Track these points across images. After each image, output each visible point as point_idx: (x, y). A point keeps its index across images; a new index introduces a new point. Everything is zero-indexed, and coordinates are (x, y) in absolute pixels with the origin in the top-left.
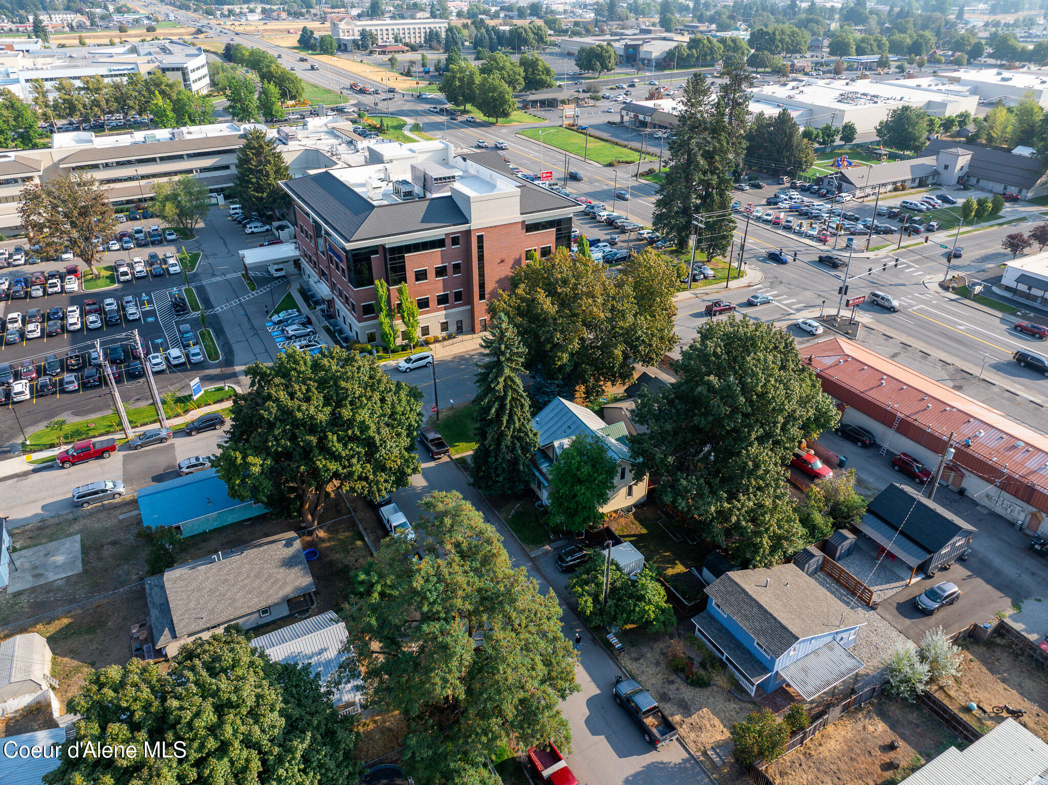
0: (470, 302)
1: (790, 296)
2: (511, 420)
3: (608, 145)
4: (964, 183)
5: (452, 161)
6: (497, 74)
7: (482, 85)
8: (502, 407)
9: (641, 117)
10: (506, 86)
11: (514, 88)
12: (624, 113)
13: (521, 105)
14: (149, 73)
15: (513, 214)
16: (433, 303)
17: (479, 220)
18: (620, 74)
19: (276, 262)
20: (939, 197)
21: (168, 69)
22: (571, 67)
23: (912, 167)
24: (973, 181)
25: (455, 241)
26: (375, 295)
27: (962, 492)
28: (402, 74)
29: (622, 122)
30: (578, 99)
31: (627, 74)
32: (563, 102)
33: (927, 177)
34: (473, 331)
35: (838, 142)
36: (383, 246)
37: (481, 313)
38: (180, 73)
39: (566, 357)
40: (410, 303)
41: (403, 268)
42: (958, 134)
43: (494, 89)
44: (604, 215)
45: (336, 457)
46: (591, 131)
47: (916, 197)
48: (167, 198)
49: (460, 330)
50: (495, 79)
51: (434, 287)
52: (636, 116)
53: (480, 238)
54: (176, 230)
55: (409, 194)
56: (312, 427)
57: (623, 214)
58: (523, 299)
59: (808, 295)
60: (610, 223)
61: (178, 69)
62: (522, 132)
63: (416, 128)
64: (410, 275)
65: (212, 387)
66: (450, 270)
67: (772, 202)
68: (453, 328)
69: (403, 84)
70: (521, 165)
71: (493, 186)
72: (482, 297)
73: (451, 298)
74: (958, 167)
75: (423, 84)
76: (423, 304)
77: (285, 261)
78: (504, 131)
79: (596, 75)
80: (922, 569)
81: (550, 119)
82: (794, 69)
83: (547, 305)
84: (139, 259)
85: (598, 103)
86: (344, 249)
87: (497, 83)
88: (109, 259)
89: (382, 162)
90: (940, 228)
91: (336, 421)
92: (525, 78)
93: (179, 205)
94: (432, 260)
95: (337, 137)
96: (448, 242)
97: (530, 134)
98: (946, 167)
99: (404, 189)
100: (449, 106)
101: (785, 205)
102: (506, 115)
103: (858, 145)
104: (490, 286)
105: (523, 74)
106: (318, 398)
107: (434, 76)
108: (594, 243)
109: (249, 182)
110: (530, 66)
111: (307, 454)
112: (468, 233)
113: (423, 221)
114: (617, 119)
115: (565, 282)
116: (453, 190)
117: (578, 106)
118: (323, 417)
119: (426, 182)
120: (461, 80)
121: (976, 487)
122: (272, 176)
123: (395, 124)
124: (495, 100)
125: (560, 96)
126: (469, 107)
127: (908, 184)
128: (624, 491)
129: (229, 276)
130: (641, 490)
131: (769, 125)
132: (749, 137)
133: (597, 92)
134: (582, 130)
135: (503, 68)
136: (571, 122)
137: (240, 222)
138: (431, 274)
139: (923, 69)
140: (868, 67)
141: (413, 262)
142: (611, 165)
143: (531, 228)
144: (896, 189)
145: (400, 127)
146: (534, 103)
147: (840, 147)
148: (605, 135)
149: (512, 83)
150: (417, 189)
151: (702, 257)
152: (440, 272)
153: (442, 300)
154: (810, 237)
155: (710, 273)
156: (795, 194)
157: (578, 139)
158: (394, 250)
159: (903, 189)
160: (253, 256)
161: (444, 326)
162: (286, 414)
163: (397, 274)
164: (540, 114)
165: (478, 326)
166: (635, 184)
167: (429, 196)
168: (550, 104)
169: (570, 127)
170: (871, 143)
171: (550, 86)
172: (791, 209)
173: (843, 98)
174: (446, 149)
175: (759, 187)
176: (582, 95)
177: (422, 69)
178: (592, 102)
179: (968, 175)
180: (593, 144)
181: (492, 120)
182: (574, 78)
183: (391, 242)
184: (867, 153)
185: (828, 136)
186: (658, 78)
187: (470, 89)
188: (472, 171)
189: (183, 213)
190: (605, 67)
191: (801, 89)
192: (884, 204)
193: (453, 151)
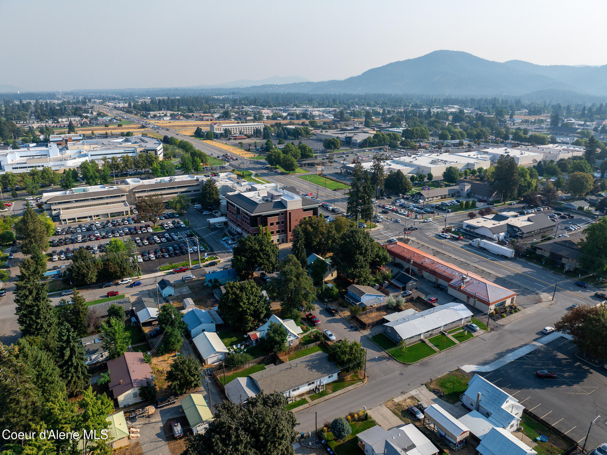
0: (286, 233)
1: (391, 233)
2: (301, 255)
3: (335, 182)
4: (469, 195)
5: (279, 190)
6: (290, 154)
7: (284, 158)
8: (299, 251)
9: (349, 171)
10: (294, 159)
11: (296, 158)
12: (342, 169)
13: (299, 165)
14: (141, 152)
15: (299, 206)
16: (275, 233)
17: (290, 208)
18: (343, 149)
19: (219, 223)
20: (456, 201)
21: (149, 150)
22: (320, 146)
23: (449, 190)
24: (472, 195)
25: (282, 214)
26: (259, 230)
27: (422, 276)
28: (246, 150)
29: (341, 172)
30: (323, 163)
31: (346, 150)
32: (317, 164)
33: (455, 194)
34: (287, 242)
35: (426, 180)
36: (261, 215)
37: (290, 237)
38: (154, 152)
39: (315, 243)
40: (269, 232)
41: (267, 222)
42: (479, 176)
43: (289, 160)
44: (331, 208)
45: (261, 258)
46: (328, 176)
47: (447, 201)
48: (177, 202)
49: (283, 242)
50: (289, 156)
51: (276, 228)
52: (347, 171)
53: (290, 213)
54: (178, 214)
55: (267, 200)
56: (256, 251)
57: (338, 208)
58: (303, 228)
59: (398, 232)
60: (333, 211)
61: (153, 150)
62: (300, 177)
63: (256, 175)
64: (269, 224)
65: (210, 257)
66: (280, 223)
67: (393, 204)
68: (281, 241)
69: (248, 155)
70: (301, 190)
71: (293, 198)
72: (290, 231)
73: (281, 232)
74: (466, 190)
75: (257, 155)
76: (272, 233)
77: (221, 222)
78: (293, 176)
79: (332, 151)
80: (404, 289)
81: (312, 172)
82: (420, 147)
83: (310, 229)
84: (169, 223)
85: (332, 164)
86: (250, 216)
87: (290, 158)
88: (161, 222)
89: (257, 190)
90: (452, 212)
91: (262, 250)
92: (301, 154)
93: (182, 205)
94: (275, 219)
95: (232, 180)
96: (280, 214)
97: (304, 177)
98: (462, 190)
99: (266, 199)
100: (269, 166)
101: (398, 204)
102: (293, 170)
103: (435, 181)
104: (292, 228)
105: (300, 152)
106: (257, 245)
107: (260, 151)
108: (327, 217)
109: (207, 196)
110: (303, 148)
111: (255, 257)
112: (286, 211)
113: (273, 208)
114: (339, 171)
115: (315, 223)
116: (281, 199)
117: (323, 165)
118: (258, 248)
119: (272, 197)
120: (275, 156)
121: (425, 274)
122: (215, 194)
123: (248, 174)
124: (289, 164)
125: (316, 161)
126: (278, 166)
127: (447, 196)
128: (330, 275)
129: (203, 228)
130: (335, 274)
131: (394, 175)
132: (386, 180)
133: (332, 159)
134: (324, 176)
135: (292, 150)
136: (320, 173)
137: (200, 211)
138: (275, 224)
139: (480, 146)
140: (454, 145)
141: (270, 220)
142: (335, 190)
143: (305, 210)
144: (442, 198)
145: (250, 175)
146: (305, 165)
147: (427, 182)
148: (334, 178)
149: (295, 156)
150: (269, 199)
151: (363, 221)
152: (278, 223)
153: (278, 232)
154: (404, 215)
155: (366, 226)
156: (402, 201)
157: (323, 180)
158: (264, 216)
159: (445, 198)
160: (212, 221)
161: (278, 240)
162: (251, 248)
163: (265, 224)
164: (307, 169)
165: (289, 241)
166: (344, 197)
167: (273, 201)
168: (312, 165)
169: (320, 175)
170: (441, 180)
171: (312, 157)
172: (400, 205)
173: (433, 162)
174: (277, 186)
175: (390, 198)
176: (324, 161)
177: (254, 148)
178: (329, 164)
179: (471, 192)
180: (329, 182)
181: (287, 172)
182: (323, 152)
183: (264, 214)
184: (437, 184)
185: (421, 178)
186: (359, 152)
187: (278, 159)
188: (286, 193)
189: (183, 208)
190: (336, 147)
191: (417, 158)
192: (434, 203)
193: (279, 187)
